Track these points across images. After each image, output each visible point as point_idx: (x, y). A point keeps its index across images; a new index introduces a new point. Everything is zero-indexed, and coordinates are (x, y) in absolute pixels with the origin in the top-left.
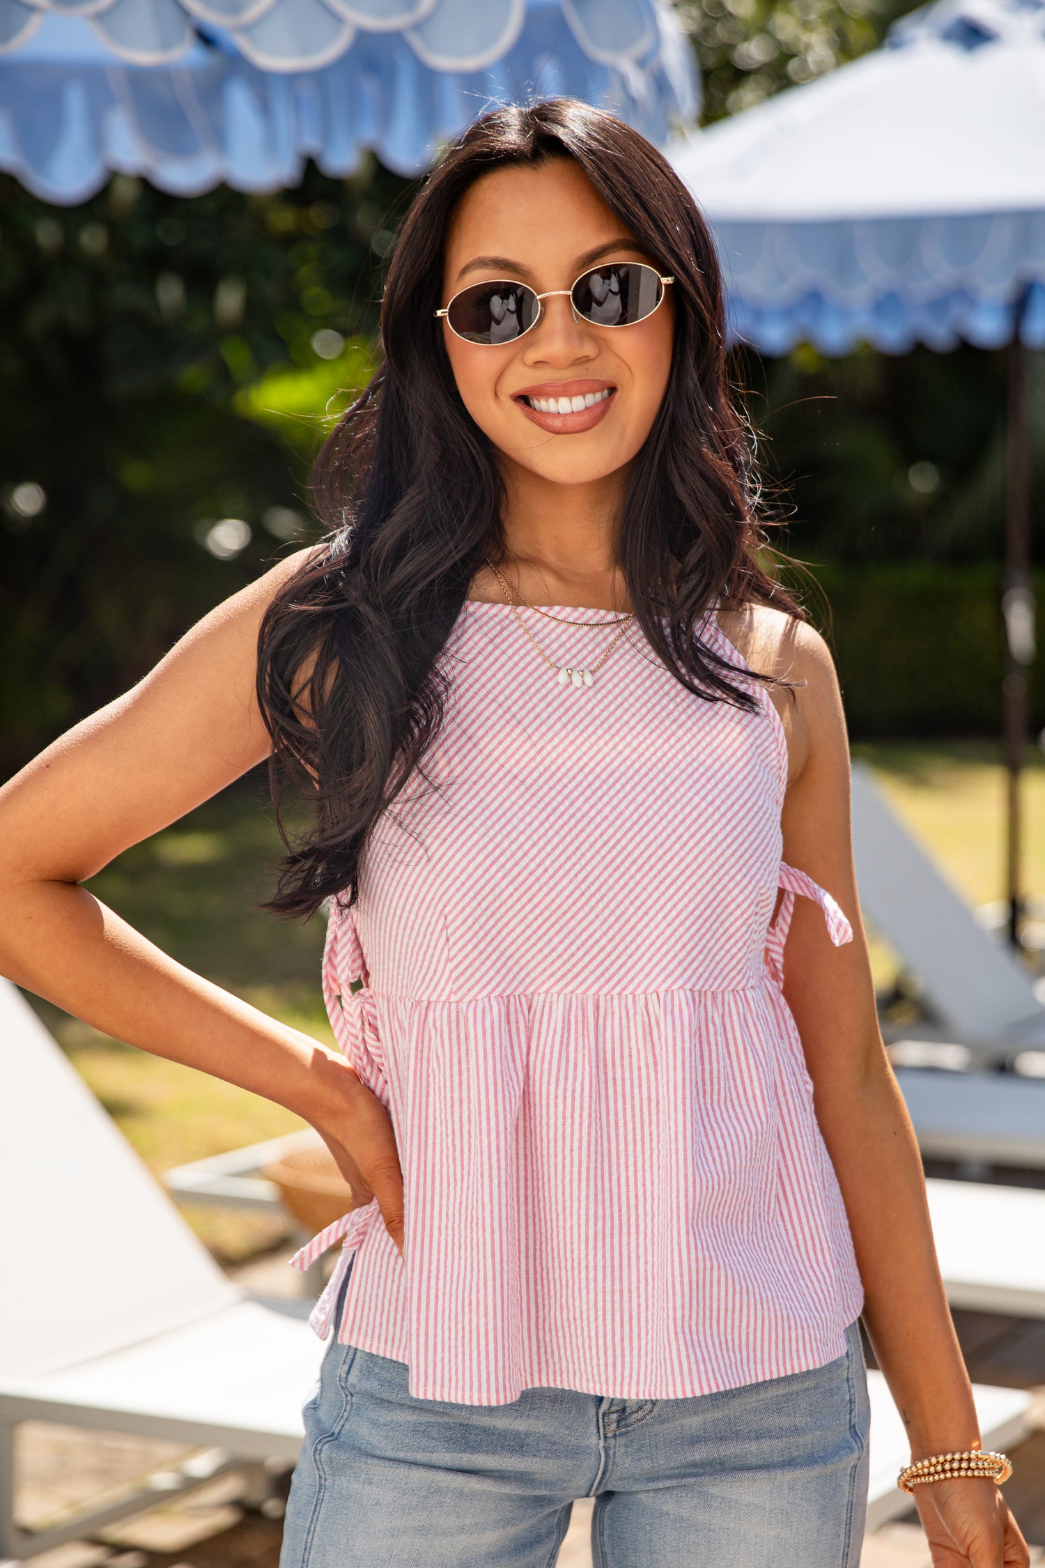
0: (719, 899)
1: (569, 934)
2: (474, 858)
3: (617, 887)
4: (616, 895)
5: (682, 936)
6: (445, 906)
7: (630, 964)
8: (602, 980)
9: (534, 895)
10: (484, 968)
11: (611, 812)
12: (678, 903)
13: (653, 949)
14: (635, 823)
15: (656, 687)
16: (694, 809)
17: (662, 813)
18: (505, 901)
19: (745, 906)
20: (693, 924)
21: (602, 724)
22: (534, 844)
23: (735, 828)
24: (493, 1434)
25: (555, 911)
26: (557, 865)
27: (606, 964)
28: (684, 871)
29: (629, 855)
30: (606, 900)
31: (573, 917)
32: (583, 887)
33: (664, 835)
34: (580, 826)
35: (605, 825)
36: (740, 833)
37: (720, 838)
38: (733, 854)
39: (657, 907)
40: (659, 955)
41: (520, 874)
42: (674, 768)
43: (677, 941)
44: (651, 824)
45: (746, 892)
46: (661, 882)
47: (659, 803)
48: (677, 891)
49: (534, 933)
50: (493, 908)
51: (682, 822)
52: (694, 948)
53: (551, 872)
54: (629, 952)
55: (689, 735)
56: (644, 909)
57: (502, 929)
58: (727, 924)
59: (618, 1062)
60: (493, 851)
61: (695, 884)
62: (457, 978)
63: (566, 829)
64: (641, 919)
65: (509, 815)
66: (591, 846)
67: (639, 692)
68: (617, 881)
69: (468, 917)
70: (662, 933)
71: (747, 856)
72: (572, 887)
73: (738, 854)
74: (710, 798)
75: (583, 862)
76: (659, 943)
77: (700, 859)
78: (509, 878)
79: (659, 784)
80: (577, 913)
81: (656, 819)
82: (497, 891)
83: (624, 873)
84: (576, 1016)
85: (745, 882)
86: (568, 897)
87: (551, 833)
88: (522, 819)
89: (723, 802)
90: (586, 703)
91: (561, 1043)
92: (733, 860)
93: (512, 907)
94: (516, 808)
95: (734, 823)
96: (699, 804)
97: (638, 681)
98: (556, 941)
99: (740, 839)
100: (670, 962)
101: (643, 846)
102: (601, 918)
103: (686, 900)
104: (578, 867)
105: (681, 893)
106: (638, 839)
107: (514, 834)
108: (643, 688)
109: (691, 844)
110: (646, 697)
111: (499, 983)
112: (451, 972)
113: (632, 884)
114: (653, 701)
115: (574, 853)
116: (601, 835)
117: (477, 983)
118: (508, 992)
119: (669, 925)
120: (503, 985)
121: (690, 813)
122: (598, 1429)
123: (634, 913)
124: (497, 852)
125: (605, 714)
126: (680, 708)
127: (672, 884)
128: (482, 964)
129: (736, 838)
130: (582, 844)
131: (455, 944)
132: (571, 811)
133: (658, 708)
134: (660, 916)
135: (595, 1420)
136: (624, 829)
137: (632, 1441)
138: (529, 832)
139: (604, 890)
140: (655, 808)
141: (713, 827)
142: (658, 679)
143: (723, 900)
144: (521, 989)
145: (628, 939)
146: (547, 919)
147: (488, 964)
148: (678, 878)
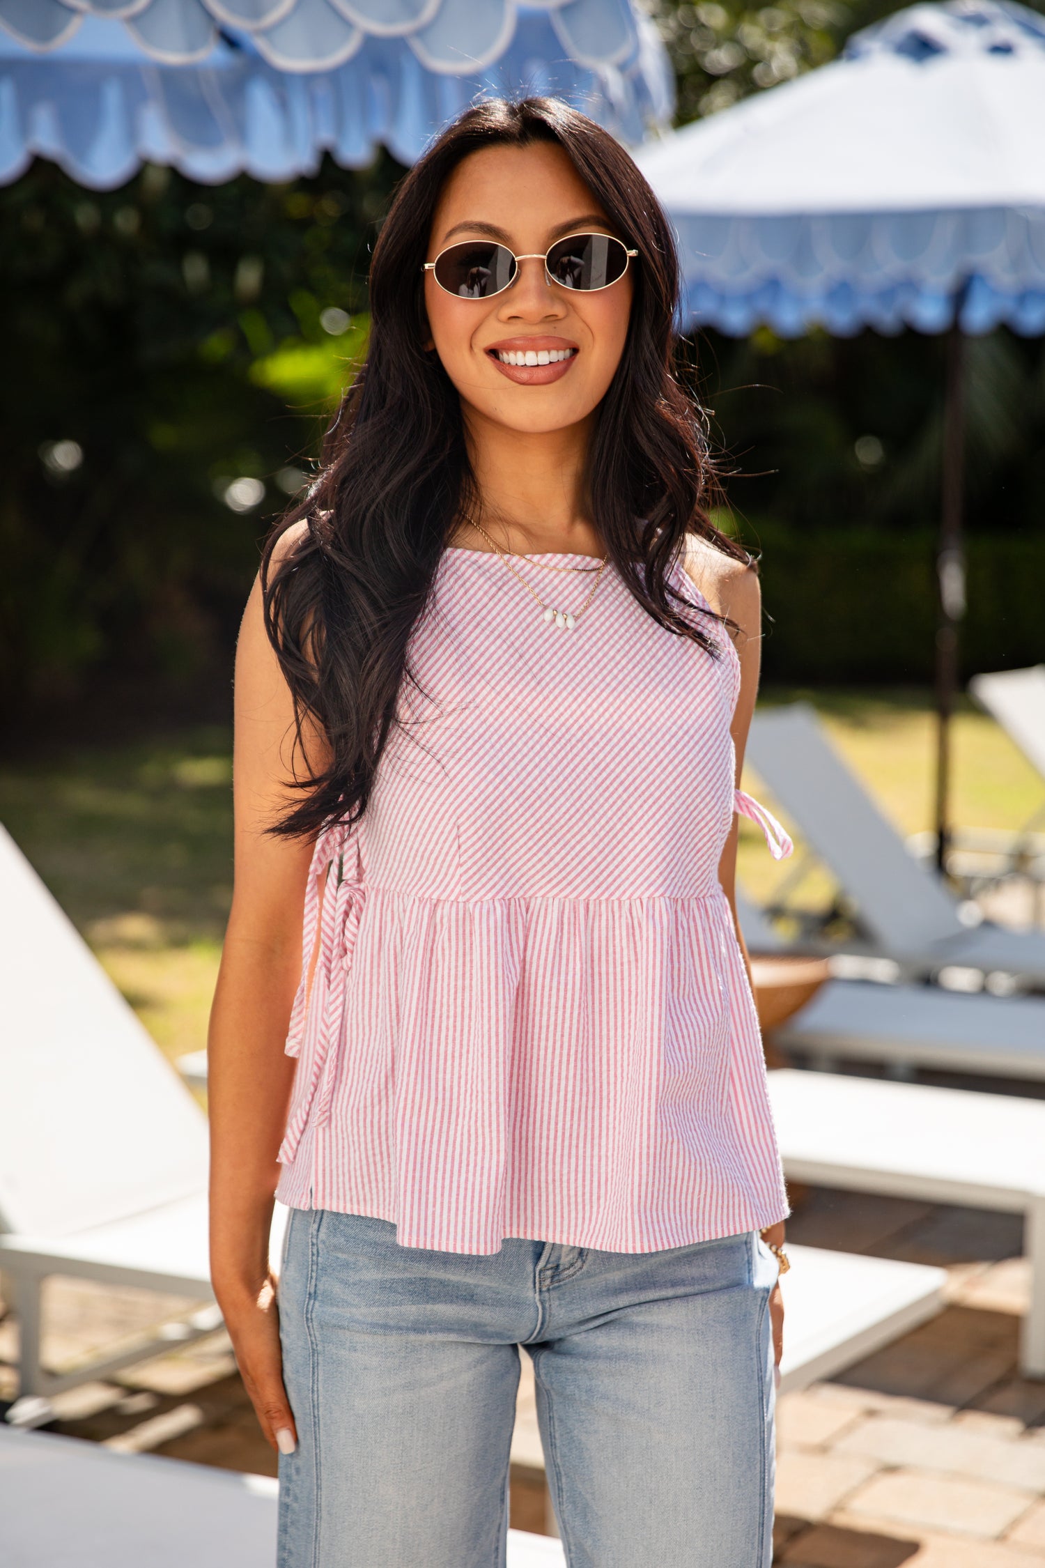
0: (691, 818)
1: (565, 845)
2: (486, 777)
3: (606, 806)
4: (606, 812)
5: (663, 849)
6: (458, 818)
7: (616, 873)
8: (592, 887)
9: (536, 811)
10: (490, 874)
11: (601, 739)
12: (659, 820)
13: (638, 861)
14: (622, 749)
15: (636, 626)
16: (673, 737)
17: (645, 740)
18: (511, 816)
20: (672, 839)
21: (592, 658)
22: (536, 766)
23: (706, 754)
25: (553, 825)
26: (555, 784)
27: (596, 873)
28: (664, 792)
29: (617, 777)
30: (597, 816)
31: (568, 831)
32: (578, 805)
33: (647, 760)
34: (575, 751)
35: (596, 750)
36: (710, 760)
37: (694, 763)
38: (704, 778)
39: (642, 823)
40: (642, 866)
41: (524, 792)
42: (655, 700)
43: (659, 854)
44: (636, 750)
45: (713, 812)
46: (645, 802)
47: (643, 731)
48: (658, 810)
49: (535, 844)
50: (501, 821)
51: (663, 748)
52: (672, 860)
53: (550, 790)
54: (616, 863)
55: (666, 670)
56: (630, 825)
57: (507, 840)
59: (603, 958)
60: (502, 771)
61: (673, 804)
62: (466, 882)
63: (563, 753)
64: (627, 834)
65: (514, 739)
66: (585, 769)
67: (622, 630)
68: (607, 800)
69: (479, 829)
70: (646, 846)
71: (715, 780)
72: (568, 804)
73: (708, 778)
74: (685, 728)
75: (578, 782)
76: (642, 855)
77: (678, 782)
78: (515, 795)
79: (643, 714)
80: (572, 827)
81: (640, 746)
82: (505, 806)
83: (613, 793)
84: (569, 918)
85: (712, 803)
86: (565, 813)
87: (550, 756)
88: (526, 743)
89: (696, 732)
90: (578, 640)
91: (556, 942)
92: (704, 783)
93: (517, 820)
94: (520, 733)
95: (705, 750)
96: (676, 733)
97: (621, 620)
98: (553, 852)
99: (710, 765)
100: (652, 872)
101: (629, 769)
102: (593, 833)
103: (666, 817)
104: (573, 787)
105: (662, 811)
106: (624, 763)
107: (519, 756)
108: (625, 627)
109: (670, 768)
110: (628, 635)
111: (503, 887)
112: (461, 876)
113: (619, 803)
114: (635, 639)
115: (570, 774)
116: (593, 759)
117: (484, 886)
118: (510, 895)
119: (652, 839)
120: (506, 889)
121: (669, 741)
122: (534, 1283)
123: (622, 829)
124: (505, 772)
125: (594, 650)
126: (658, 646)
127: (654, 803)
128: (489, 870)
129: (707, 764)
130: (576, 766)
131: (466, 851)
132: (567, 737)
133: (639, 645)
134: (644, 832)
135: (532, 1276)
136: (613, 754)
137: (564, 1294)
138: (531, 754)
139: (595, 807)
140: (639, 735)
141: (688, 754)
142: (637, 619)
143: (695, 818)
144: (521, 893)
145: (616, 852)
146: (547, 832)
147: (494, 870)
148: (659, 798)
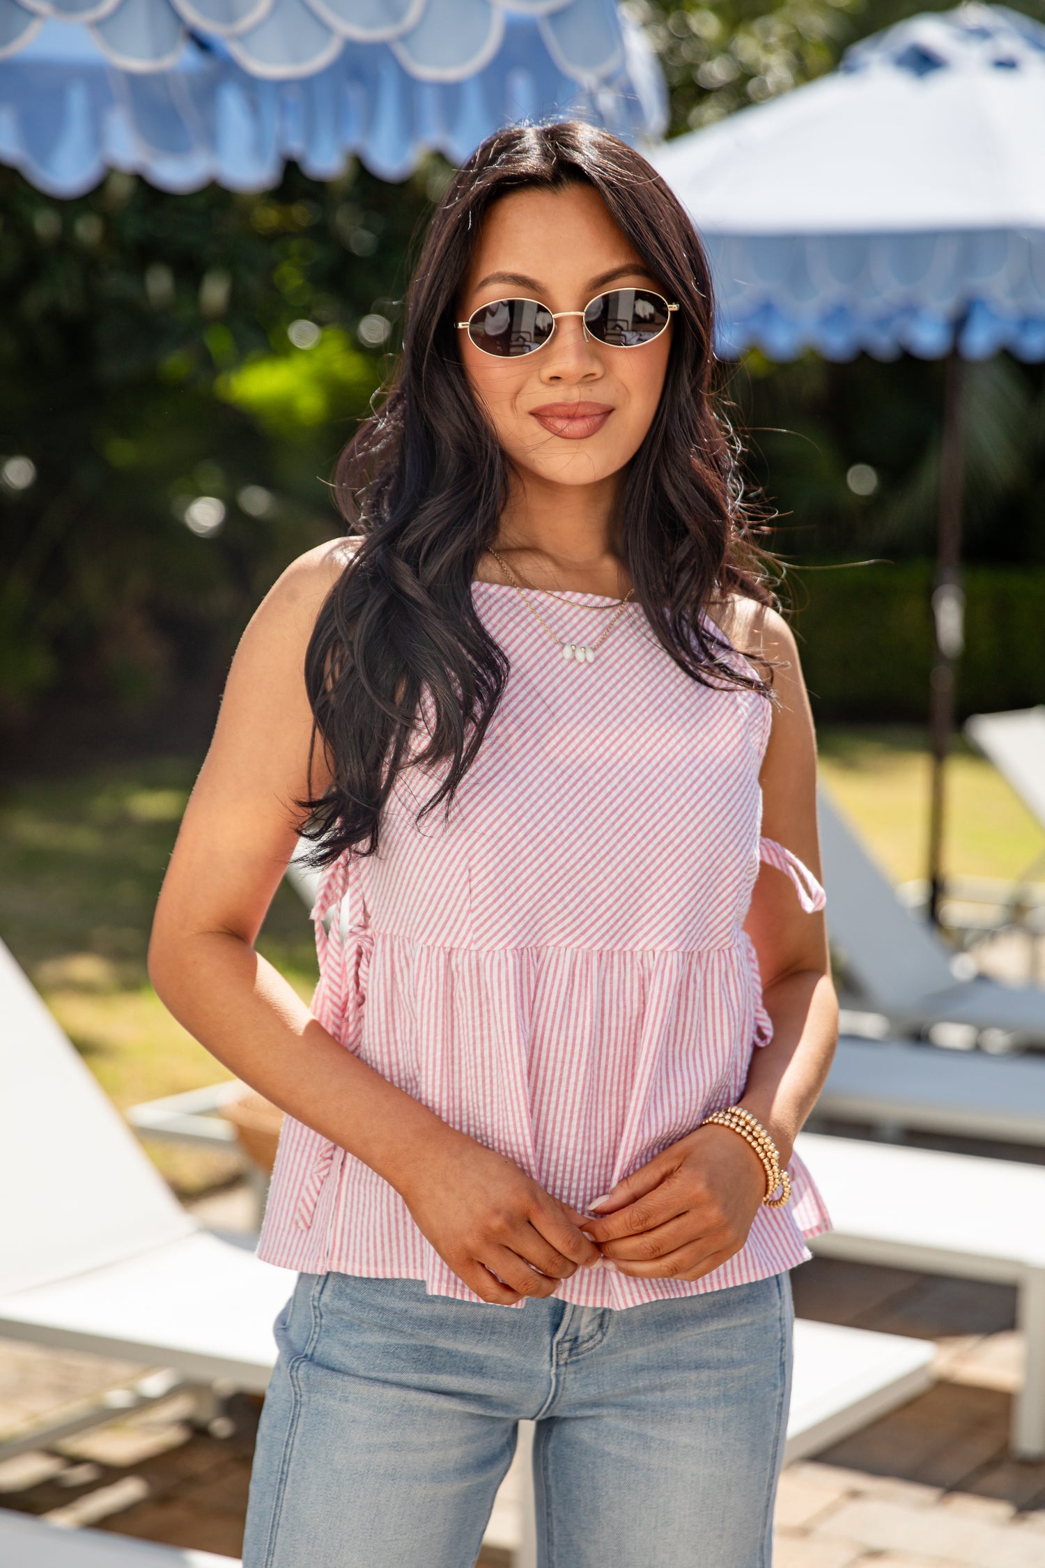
0: (714, 866)
1: (580, 892)
2: (499, 817)
3: (624, 852)
4: (623, 859)
5: (680, 901)
6: (470, 860)
8: (607, 937)
9: (551, 855)
10: (503, 921)
11: (620, 782)
12: (678, 869)
13: (653, 911)
14: (641, 794)
15: (658, 669)
16: (694, 782)
17: (665, 785)
18: (524, 859)
19: (736, 873)
20: (691, 889)
21: (611, 700)
22: (551, 809)
23: (729, 801)
24: (455, 1356)
25: (568, 871)
26: (571, 828)
27: (612, 922)
28: (685, 840)
29: (636, 822)
30: (614, 863)
31: (584, 877)
32: (594, 850)
33: (668, 806)
34: (592, 794)
35: (614, 794)
36: (733, 806)
37: (717, 810)
38: (727, 826)
39: (660, 871)
40: (658, 917)
41: (538, 835)
42: (677, 744)
43: (676, 905)
44: (656, 795)
45: (738, 861)
46: (664, 849)
47: (663, 776)
48: (678, 858)
49: (549, 890)
50: (513, 865)
51: (684, 794)
52: (690, 912)
53: (566, 834)
54: (631, 912)
55: (689, 714)
56: (647, 873)
57: (521, 885)
58: (720, 890)
60: (516, 811)
61: (694, 852)
62: (477, 929)
63: (580, 796)
64: (644, 882)
65: (530, 778)
66: (602, 813)
67: (643, 673)
68: (624, 846)
69: (490, 872)
70: (662, 896)
71: (738, 827)
72: (584, 849)
73: (732, 825)
74: (708, 773)
75: (595, 826)
76: (659, 906)
77: (700, 829)
78: (529, 838)
79: (663, 758)
80: (588, 874)
81: (660, 790)
82: (518, 849)
83: (631, 840)
84: (581, 970)
85: (736, 852)
86: (581, 858)
87: (566, 798)
88: (542, 784)
89: (720, 777)
90: (597, 681)
91: (566, 994)
92: (727, 831)
93: (531, 864)
94: (536, 773)
95: (728, 796)
96: (698, 778)
97: (642, 663)
98: (568, 899)
99: (734, 812)
100: (668, 924)
101: (648, 815)
102: (609, 880)
103: (686, 867)
104: (590, 831)
105: (681, 860)
106: (644, 808)
107: (535, 797)
108: (646, 670)
109: (692, 815)
110: (649, 677)
111: (516, 936)
112: (472, 922)
113: (638, 849)
114: (656, 682)
115: (587, 818)
116: (611, 803)
117: (495, 935)
118: (523, 945)
119: (669, 889)
120: (519, 938)
121: (691, 786)
122: (551, 1356)
123: (639, 877)
124: (520, 813)
125: (613, 692)
126: (680, 690)
127: (674, 851)
128: (501, 917)
129: (730, 810)
130: (594, 810)
131: (477, 896)
132: (585, 779)
133: (660, 688)
134: (661, 881)
135: (549, 1348)
136: (632, 799)
137: (581, 1369)
138: (547, 796)
139: (612, 854)
140: (659, 780)
141: (711, 800)
142: (659, 662)
143: (718, 867)
144: (534, 942)
145: (632, 900)
146: (561, 878)
147: (507, 917)
148: (679, 846)
